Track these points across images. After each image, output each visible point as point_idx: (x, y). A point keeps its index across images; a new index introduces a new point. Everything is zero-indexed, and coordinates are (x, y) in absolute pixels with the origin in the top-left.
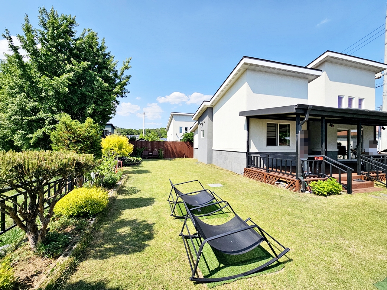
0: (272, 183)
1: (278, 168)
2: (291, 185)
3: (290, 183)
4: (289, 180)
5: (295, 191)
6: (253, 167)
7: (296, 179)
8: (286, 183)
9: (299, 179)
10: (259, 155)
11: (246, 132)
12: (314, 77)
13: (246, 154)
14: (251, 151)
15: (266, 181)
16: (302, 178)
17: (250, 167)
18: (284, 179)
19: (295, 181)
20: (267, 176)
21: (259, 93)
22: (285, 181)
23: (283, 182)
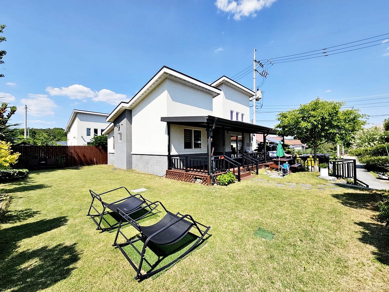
0: (190, 181)
1: (194, 168)
2: (205, 181)
3: (203, 179)
4: (203, 176)
5: (207, 185)
6: (174, 169)
7: (208, 175)
8: (201, 179)
10: (178, 158)
11: (167, 136)
12: (216, 94)
13: (167, 157)
14: (171, 154)
15: (186, 180)
16: (211, 174)
17: (171, 169)
18: (200, 176)
19: (207, 177)
20: (186, 176)
21: (177, 102)
23: (199, 178)
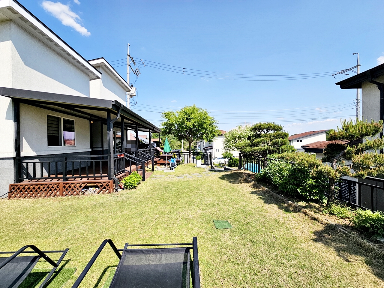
0: (75, 193)
3: (101, 186)
4: (100, 183)
6: (27, 180)
7: (109, 179)
8: (96, 187)
9: (112, 179)
10: (37, 160)
12: (95, 77)
13: (12, 161)
14: (23, 154)
15: (64, 193)
16: (114, 177)
17: (22, 181)
18: (93, 183)
19: (109, 182)
20: (64, 187)
22: (96, 185)
23: (91, 187)
